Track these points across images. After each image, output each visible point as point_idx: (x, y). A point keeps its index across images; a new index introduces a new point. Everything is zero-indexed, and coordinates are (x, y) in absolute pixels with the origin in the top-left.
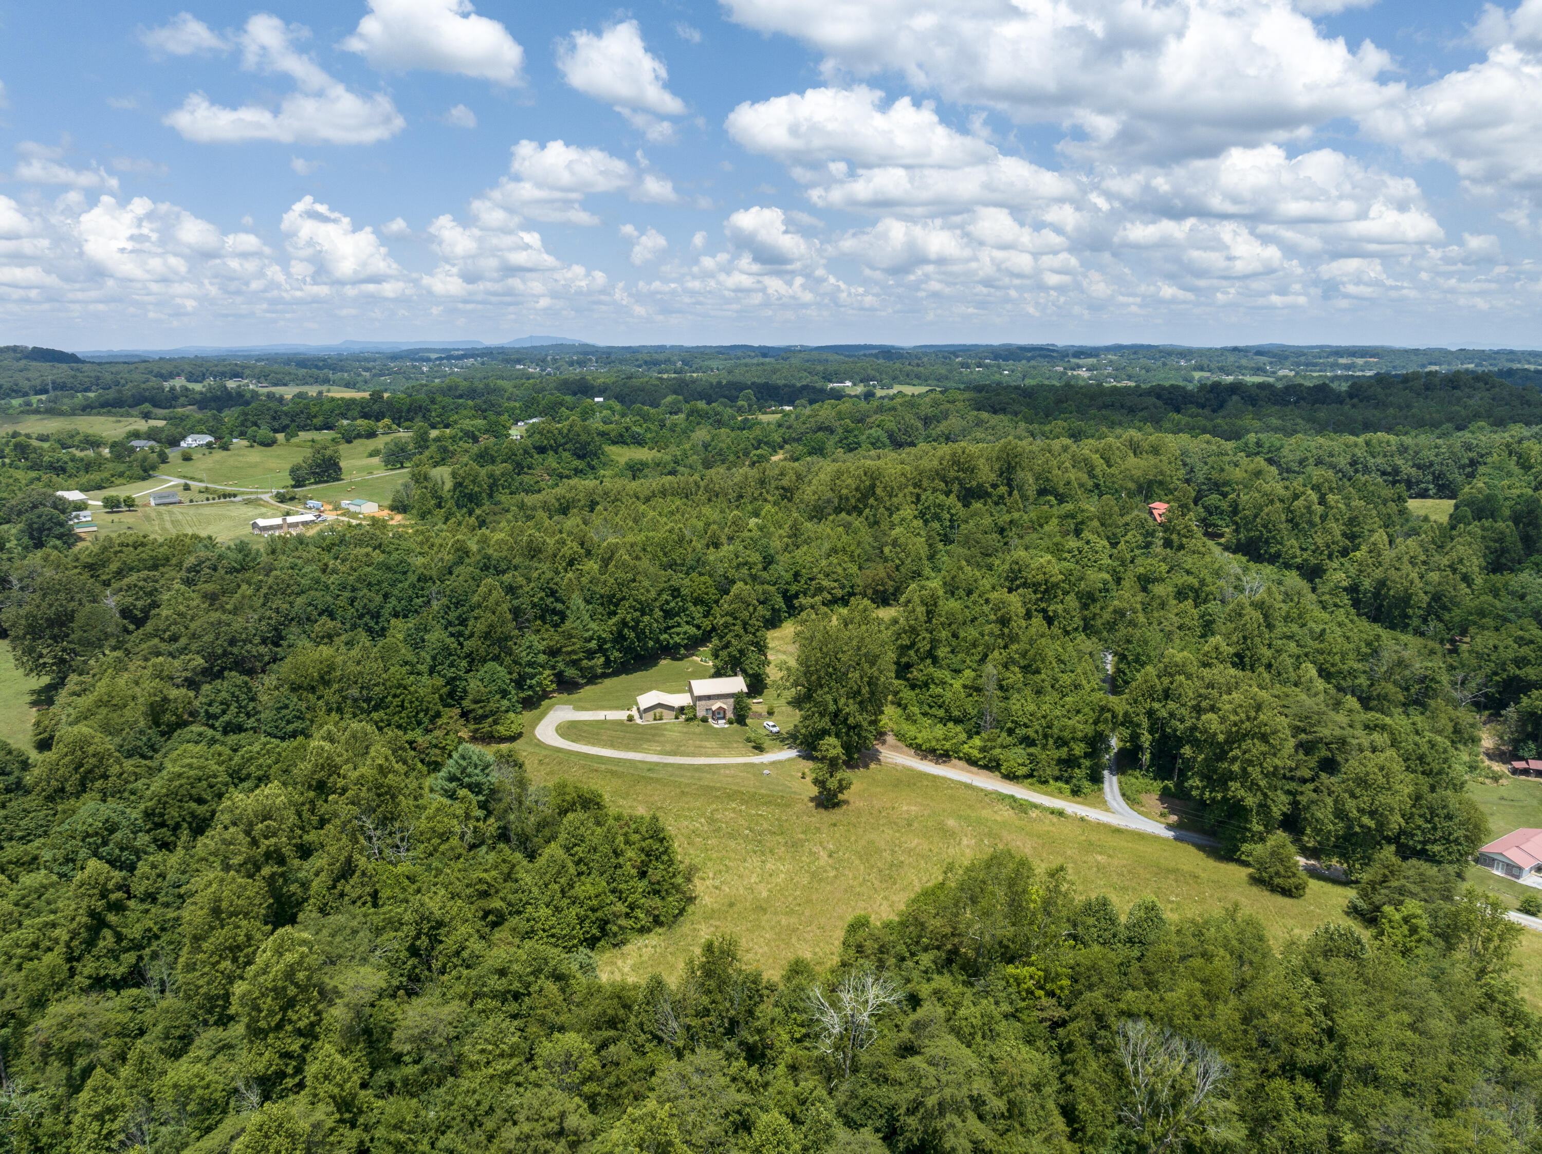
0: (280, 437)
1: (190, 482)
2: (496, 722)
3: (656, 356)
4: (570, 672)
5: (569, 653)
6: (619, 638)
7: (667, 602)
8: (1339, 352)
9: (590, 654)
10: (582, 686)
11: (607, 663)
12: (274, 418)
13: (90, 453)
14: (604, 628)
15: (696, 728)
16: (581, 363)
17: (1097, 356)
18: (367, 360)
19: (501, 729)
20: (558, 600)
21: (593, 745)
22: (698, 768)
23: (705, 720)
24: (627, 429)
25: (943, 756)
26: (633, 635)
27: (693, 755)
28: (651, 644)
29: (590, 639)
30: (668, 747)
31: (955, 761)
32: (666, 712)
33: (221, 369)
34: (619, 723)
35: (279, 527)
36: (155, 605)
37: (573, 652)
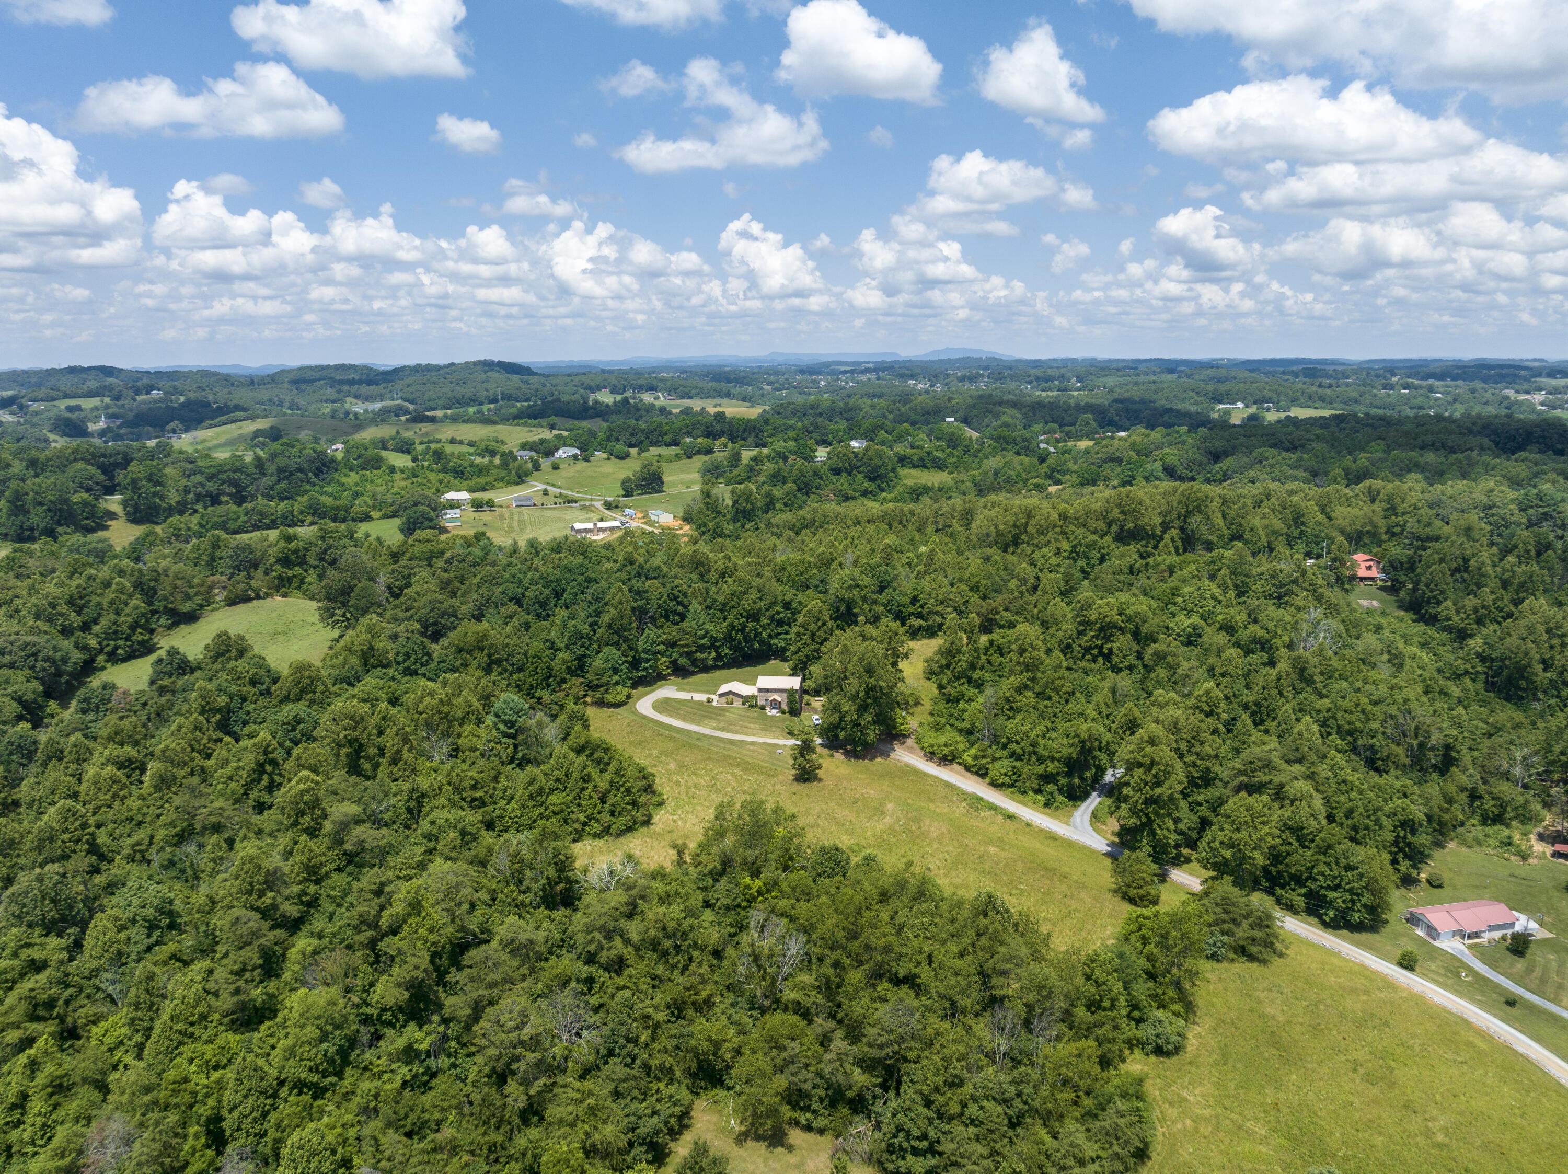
0: (634, 451)
1: (549, 488)
2: (607, 691)
3: (1050, 372)
4: (683, 661)
5: (683, 646)
6: (729, 638)
7: (778, 613)
9: (702, 648)
10: (693, 673)
11: (719, 657)
12: (632, 435)
13: (486, 460)
14: (717, 629)
15: (753, 713)
16: (972, 379)
18: (776, 373)
19: (610, 698)
20: (679, 604)
21: (670, 716)
22: (732, 742)
23: (763, 708)
24: (929, 453)
25: (947, 759)
26: (740, 637)
27: (737, 732)
28: (757, 645)
29: (704, 637)
30: (722, 724)
31: (955, 766)
32: (736, 699)
33: (641, 382)
34: (700, 703)
35: (591, 530)
36: (408, 585)
37: (687, 645)
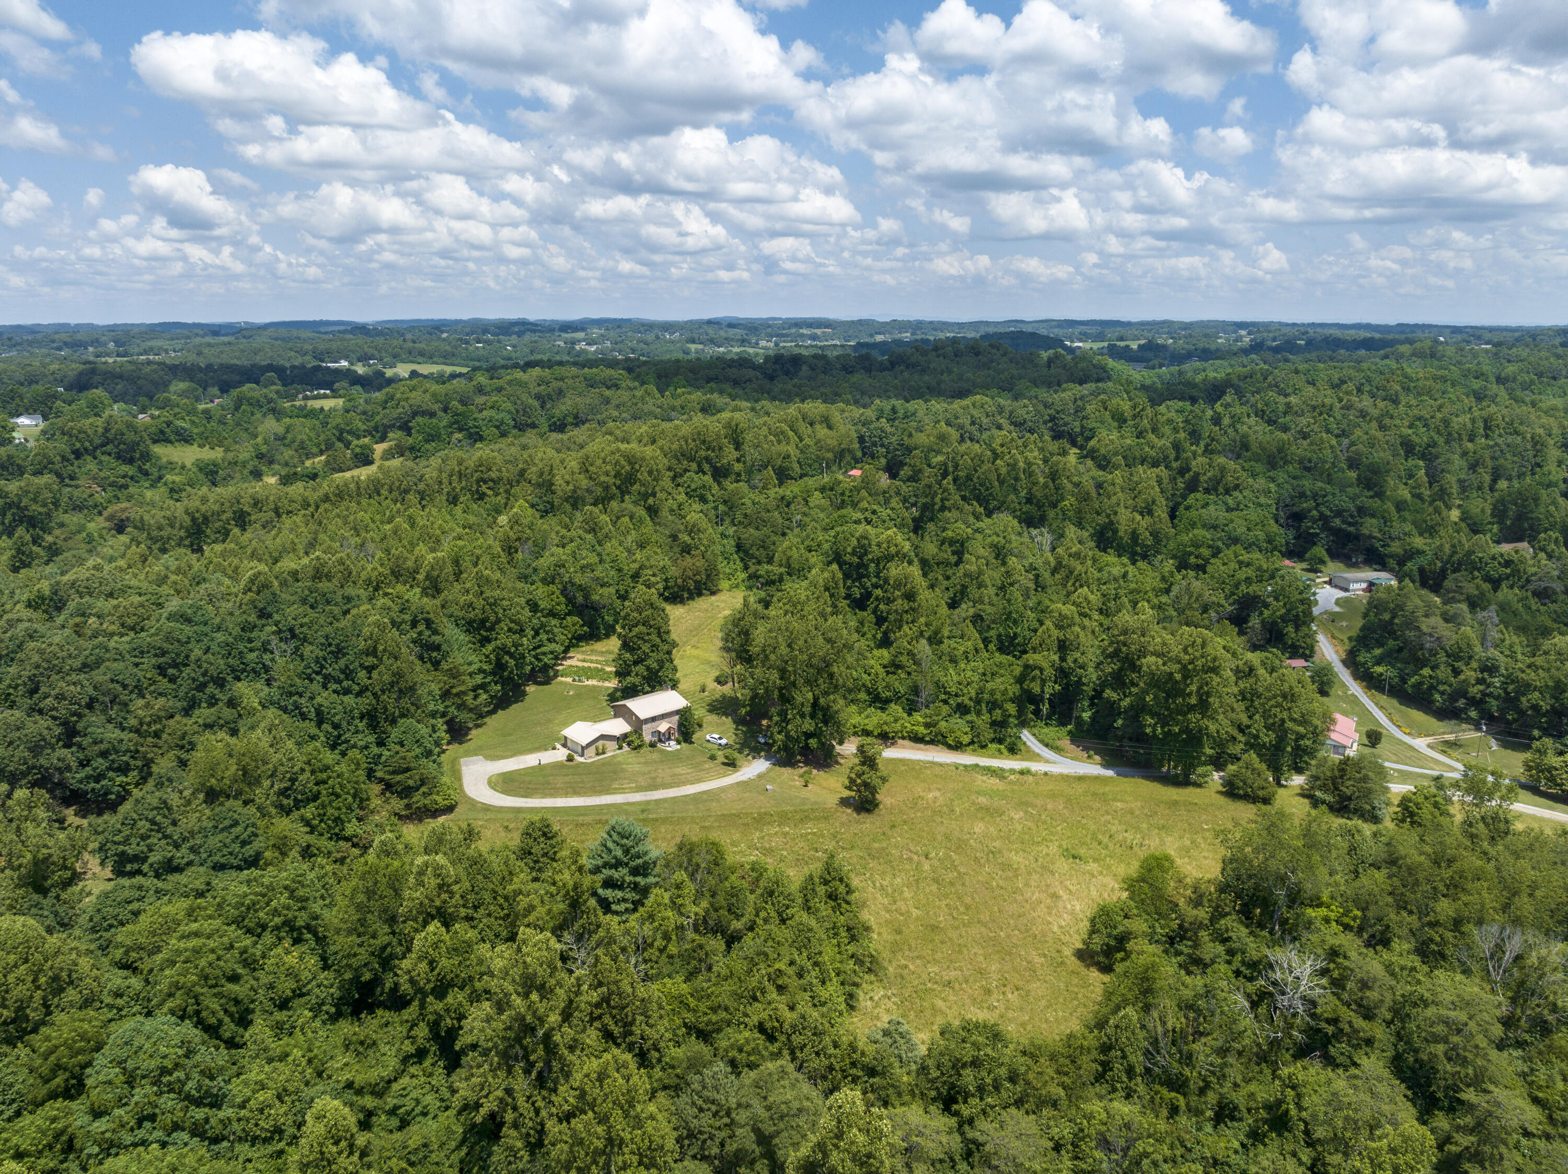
2: (430, 792)
5: (457, 695)
6: (497, 667)
8: (799, 324)
9: (475, 691)
14: (483, 659)
15: (644, 755)
17: (583, 329)
19: (439, 799)
21: (552, 796)
23: (653, 744)
26: (513, 662)
28: (528, 669)
29: (474, 674)
32: (608, 744)
37: (464, 692)
